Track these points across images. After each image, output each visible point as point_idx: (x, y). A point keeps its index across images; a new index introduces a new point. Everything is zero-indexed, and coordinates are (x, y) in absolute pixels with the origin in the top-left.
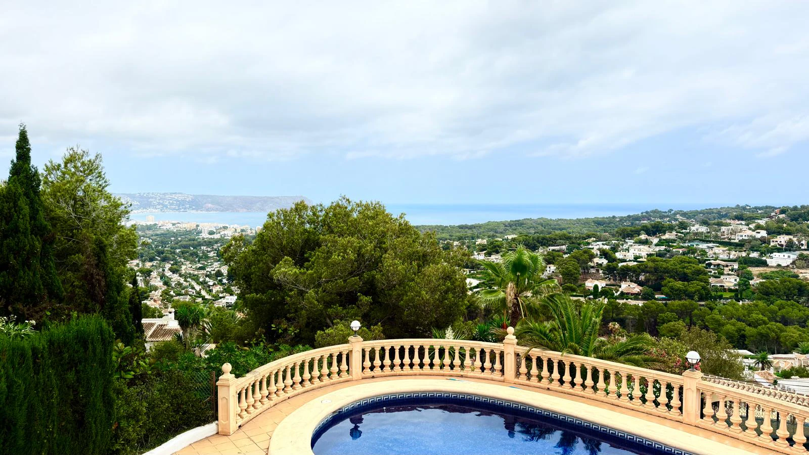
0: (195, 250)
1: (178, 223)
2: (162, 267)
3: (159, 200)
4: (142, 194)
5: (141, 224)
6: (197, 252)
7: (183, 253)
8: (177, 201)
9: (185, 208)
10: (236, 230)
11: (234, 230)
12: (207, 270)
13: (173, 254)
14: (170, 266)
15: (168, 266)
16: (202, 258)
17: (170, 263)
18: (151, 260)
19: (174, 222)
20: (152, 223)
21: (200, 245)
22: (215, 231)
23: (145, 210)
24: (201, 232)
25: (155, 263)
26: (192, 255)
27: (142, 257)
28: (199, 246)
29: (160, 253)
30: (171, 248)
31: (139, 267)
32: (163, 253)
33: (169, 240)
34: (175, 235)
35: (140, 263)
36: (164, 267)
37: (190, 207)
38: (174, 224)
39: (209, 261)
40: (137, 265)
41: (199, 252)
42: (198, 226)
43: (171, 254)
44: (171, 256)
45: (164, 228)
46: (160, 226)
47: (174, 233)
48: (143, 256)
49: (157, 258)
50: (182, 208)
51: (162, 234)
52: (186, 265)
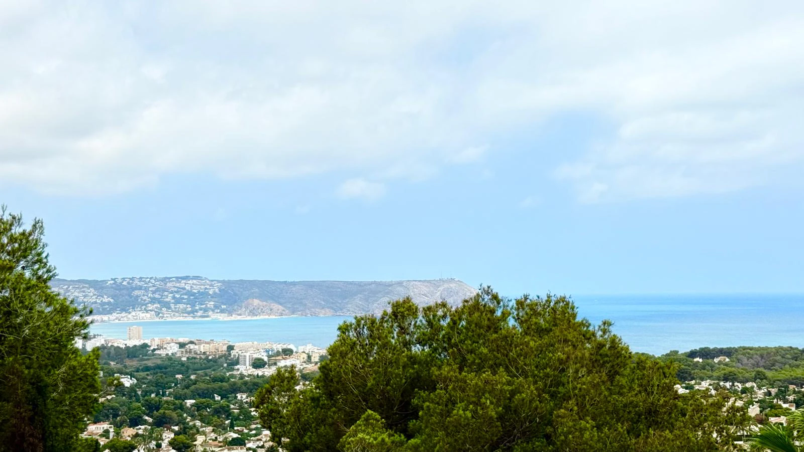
0: (224, 402)
1: (192, 342)
2: (156, 439)
3: (154, 292)
4: (119, 281)
5: (116, 345)
6: (228, 406)
7: (198, 407)
8: (189, 293)
9: (206, 310)
10: (309, 357)
11: (305, 356)
12: (248, 445)
13: (179, 411)
14: (172, 436)
15: (168, 436)
16: (237, 419)
17: (173, 431)
18: (134, 423)
19: (181, 340)
20: (138, 343)
21: (235, 389)
22: (266, 359)
23: (124, 314)
24: (237, 363)
25: (141, 429)
26: (217, 412)
27: (115, 416)
28: (232, 393)
29: (152, 408)
30: (176, 398)
31: (108, 438)
32: (158, 409)
33: (172, 379)
34: (185, 368)
35: (112, 430)
36: (159, 439)
37: (216, 307)
38: (182, 345)
39: (253, 426)
40: (106, 433)
41: (232, 406)
42: (231, 348)
43: (175, 409)
44: (174, 415)
45: (163, 353)
46: (154, 350)
47: (183, 365)
48: (118, 416)
49: (147, 418)
50: (201, 309)
51: (159, 367)
52: (204, 433)
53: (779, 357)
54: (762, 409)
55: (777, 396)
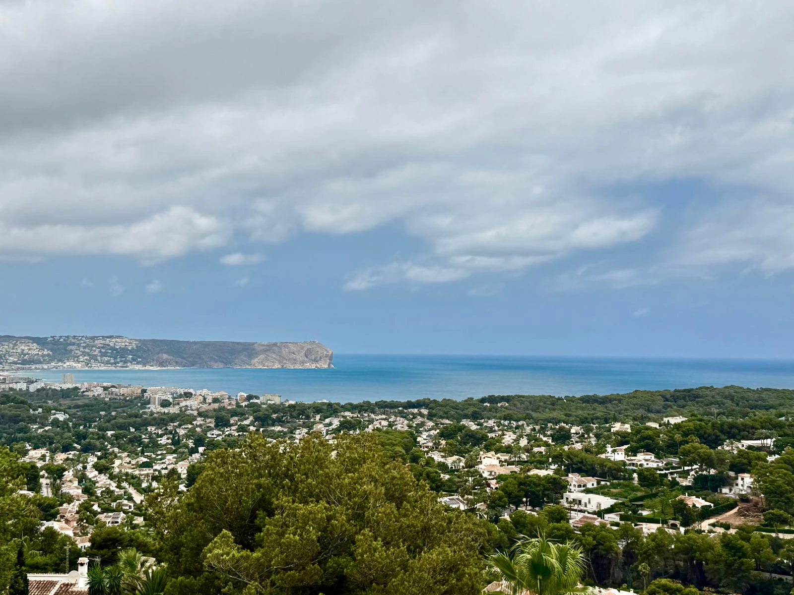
0: (137, 434)
1: (113, 386)
2: (83, 462)
3: (84, 348)
4: (56, 338)
5: (53, 387)
6: (141, 437)
7: (117, 437)
8: (113, 349)
9: (125, 362)
10: (205, 399)
11: (202, 398)
12: (155, 467)
13: (102, 440)
14: (96, 460)
15: (92, 460)
16: (147, 446)
17: (96, 456)
18: (66, 449)
19: (105, 384)
20: (70, 386)
21: (147, 423)
22: (171, 400)
23: (60, 364)
24: (149, 403)
25: (71, 454)
26: (131, 441)
27: (51, 444)
28: (144, 426)
29: (80, 437)
30: (99, 430)
31: (45, 461)
32: (85, 438)
33: (96, 415)
34: (107, 407)
35: (48, 455)
36: (85, 462)
37: (133, 360)
38: (106, 389)
39: (159, 452)
40: (43, 458)
41: (144, 436)
42: (144, 391)
43: (98, 439)
44: (98, 443)
45: (90, 394)
46: (84, 392)
47: (106, 404)
48: (53, 443)
49: (76, 445)
50: (121, 361)
51: (86, 405)
52: (121, 458)
53: (542, 404)
54: (529, 441)
55: (539, 432)
